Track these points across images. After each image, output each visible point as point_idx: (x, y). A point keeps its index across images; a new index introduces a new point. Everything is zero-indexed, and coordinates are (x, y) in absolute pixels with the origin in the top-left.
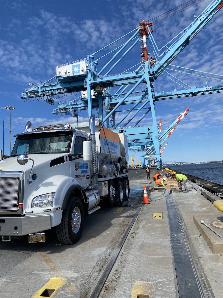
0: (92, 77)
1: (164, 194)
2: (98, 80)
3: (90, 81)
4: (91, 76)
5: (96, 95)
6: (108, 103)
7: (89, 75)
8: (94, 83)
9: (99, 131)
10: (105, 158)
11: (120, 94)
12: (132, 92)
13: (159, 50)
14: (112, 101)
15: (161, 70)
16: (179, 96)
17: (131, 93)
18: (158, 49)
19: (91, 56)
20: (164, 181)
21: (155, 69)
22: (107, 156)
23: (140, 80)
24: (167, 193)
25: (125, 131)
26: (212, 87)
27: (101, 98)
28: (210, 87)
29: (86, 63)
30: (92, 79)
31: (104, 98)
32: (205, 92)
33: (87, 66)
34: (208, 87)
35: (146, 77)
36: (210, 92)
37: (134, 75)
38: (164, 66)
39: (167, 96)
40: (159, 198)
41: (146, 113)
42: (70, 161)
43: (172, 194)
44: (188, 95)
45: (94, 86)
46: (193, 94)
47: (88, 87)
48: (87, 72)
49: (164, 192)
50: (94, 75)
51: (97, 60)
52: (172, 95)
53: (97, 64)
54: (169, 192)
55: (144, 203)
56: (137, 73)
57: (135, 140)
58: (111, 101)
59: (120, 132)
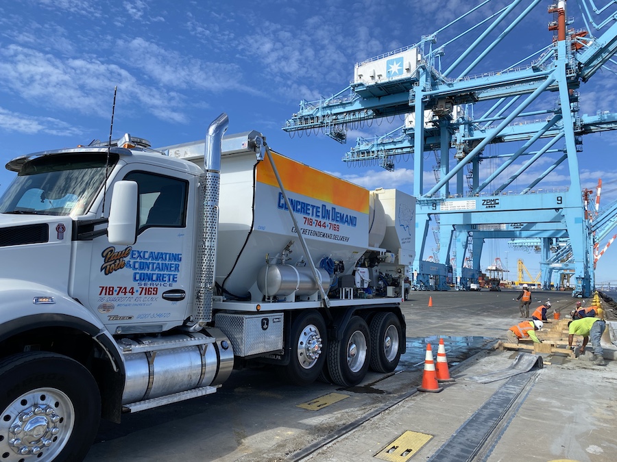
0: (429, 83)
1: (513, 367)
2: (443, 89)
3: (422, 91)
4: (426, 81)
5: (437, 121)
6: (464, 139)
7: (423, 79)
8: (431, 96)
9: (255, 166)
10: (287, 248)
11: (496, 117)
12: (520, 115)
13: (598, 12)
14: (474, 135)
15: (600, 60)
17: (516, 116)
18: (594, 8)
19: (430, 38)
20: (536, 328)
21: (583, 57)
23: (540, 86)
24: (525, 366)
25: (497, 201)
27: (447, 128)
29: (418, 52)
30: (429, 87)
31: (454, 128)
33: (419, 59)
35: (559, 76)
37: (529, 73)
38: (611, 48)
40: (484, 379)
41: (558, 163)
42: (76, 243)
45: (431, 101)
47: (418, 103)
48: (418, 72)
49: (515, 363)
50: (434, 77)
51: (443, 46)
53: (441, 54)
54: (529, 365)
55: (423, 389)
56: (535, 69)
58: (471, 135)
59: (485, 203)
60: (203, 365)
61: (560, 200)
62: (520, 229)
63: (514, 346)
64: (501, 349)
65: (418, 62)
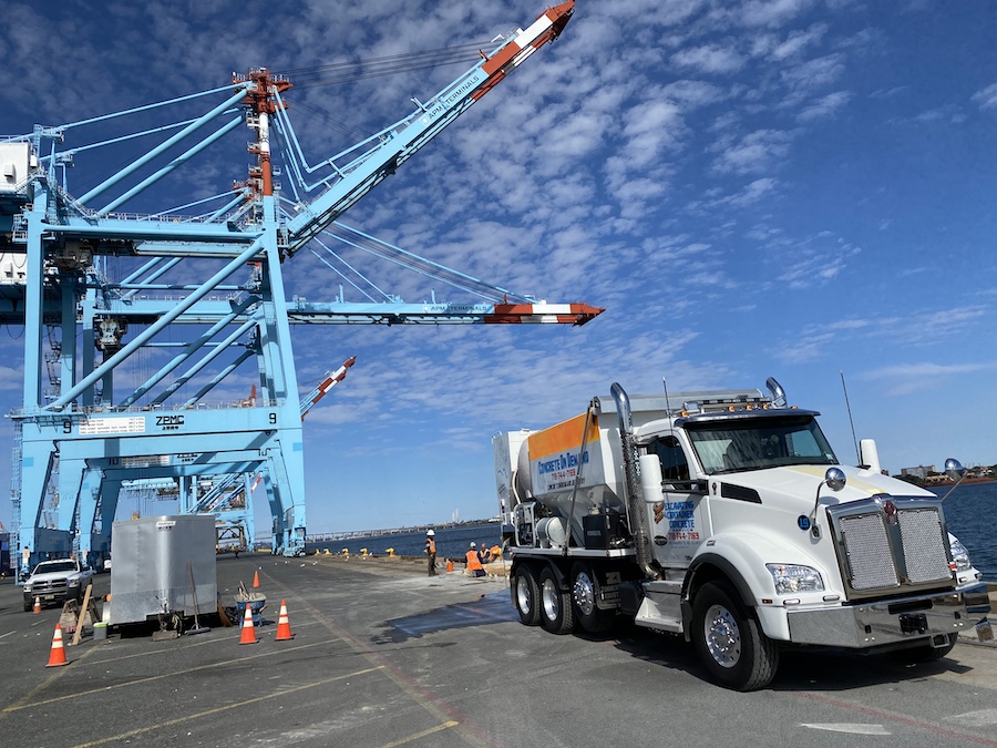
0: (53, 209)
2: (77, 224)
3: (43, 221)
4: (48, 205)
5: (55, 275)
6: (97, 311)
7: (41, 201)
8: (57, 233)
11: (142, 285)
13: (309, 170)
14: (112, 307)
15: (309, 232)
16: (351, 318)
18: (305, 164)
19: (52, 132)
21: (295, 224)
23: (247, 252)
25: (181, 419)
26: (445, 306)
27: (74, 291)
28: (442, 305)
29: (30, 153)
30: (53, 216)
31: (81, 290)
32: (426, 318)
33: (34, 163)
34: (435, 305)
35: (270, 245)
36: (439, 318)
37: (222, 230)
38: (321, 222)
39: (313, 314)
41: (238, 362)
44: (377, 318)
45: (58, 242)
46: (394, 319)
47: (33, 241)
48: (31, 187)
50: (60, 204)
51: (72, 152)
52: (330, 314)
53: (67, 163)
56: (231, 227)
57: (199, 455)
58: (108, 307)
59: (162, 422)
61: (273, 417)
62: (191, 462)
65: (31, 169)
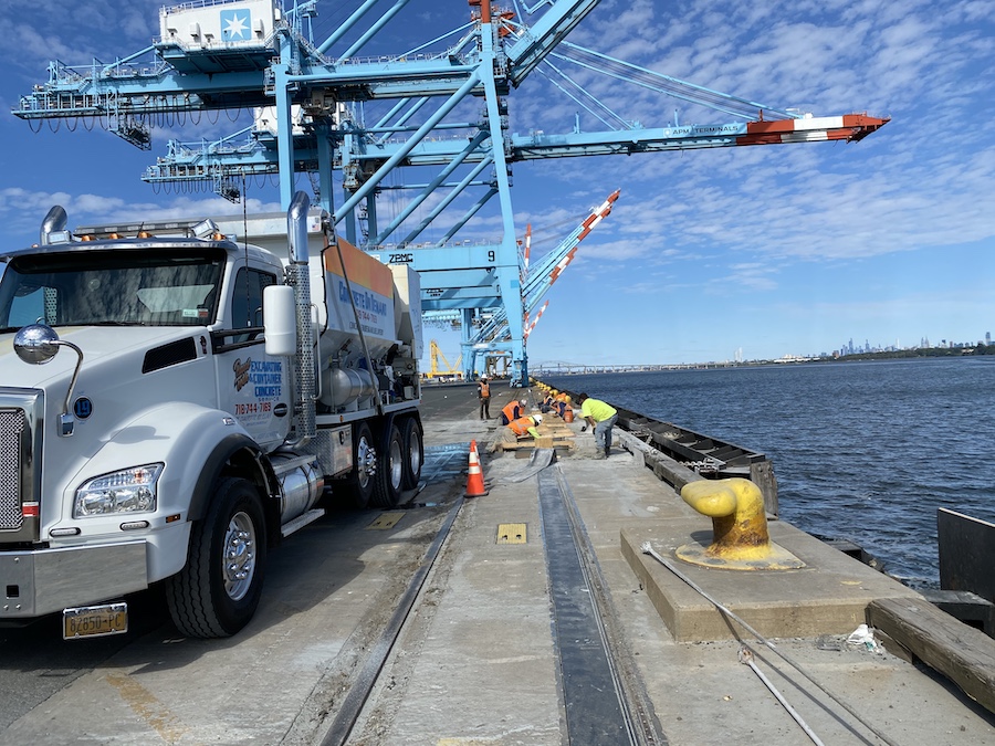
0: (296, 61)
1: (532, 464)
2: (318, 73)
3: (287, 73)
4: (292, 57)
5: (310, 124)
6: (353, 156)
7: (285, 53)
8: (301, 83)
9: (322, 252)
10: (344, 348)
11: (395, 127)
12: (437, 126)
14: (368, 151)
15: (533, 58)
16: (589, 149)
17: (432, 128)
21: (514, 52)
22: (349, 341)
23: (464, 85)
24: (543, 461)
25: (410, 257)
26: (689, 128)
27: (328, 138)
28: (686, 128)
29: (275, 6)
30: (296, 67)
31: (336, 138)
32: (669, 144)
33: (278, 17)
34: (677, 128)
35: (485, 76)
36: (684, 143)
37: (444, 65)
38: (546, 44)
39: (551, 148)
40: (518, 479)
41: (484, 201)
42: (215, 356)
43: (556, 465)
44: (616, 147)
45: (302, 92)
46: (633, 148)
47: (280, 92)
48: (277, 40)
49: (532, 459)
50: (304, 53)
52: (568, 146)
53: (313, 14)
54: (546, 460)
55: (470, 494)
56: (453, 60)
57: (445, 291)
58: (363, 151)
59: (394, 259)
60: (309, 484)
61: (492, 255)
62: (438, 297)
63: (515, 445)
64: (501, 450)
65: (276, 21)
